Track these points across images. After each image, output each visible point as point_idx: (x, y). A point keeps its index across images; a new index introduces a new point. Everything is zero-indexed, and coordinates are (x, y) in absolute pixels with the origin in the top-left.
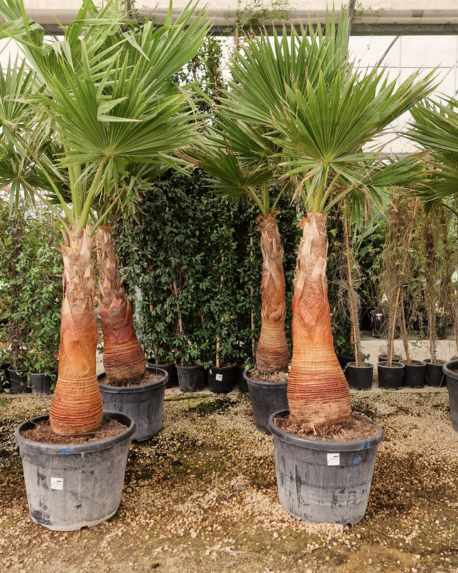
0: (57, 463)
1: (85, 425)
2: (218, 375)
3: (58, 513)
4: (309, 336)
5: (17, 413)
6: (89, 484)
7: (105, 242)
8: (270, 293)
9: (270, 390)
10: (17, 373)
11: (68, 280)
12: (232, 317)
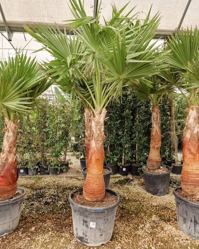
0: (94, 215)
1: (101, 196)
2: (124, 168)
3: (92, 239)
4: (194, 158)
5: (46, 184)
6: (106, 225)
7: (89, 115)
8: (155, 137)
9: (156, 177)
10: (44, 167)
11: (94, 132)
12: (129, 145)
